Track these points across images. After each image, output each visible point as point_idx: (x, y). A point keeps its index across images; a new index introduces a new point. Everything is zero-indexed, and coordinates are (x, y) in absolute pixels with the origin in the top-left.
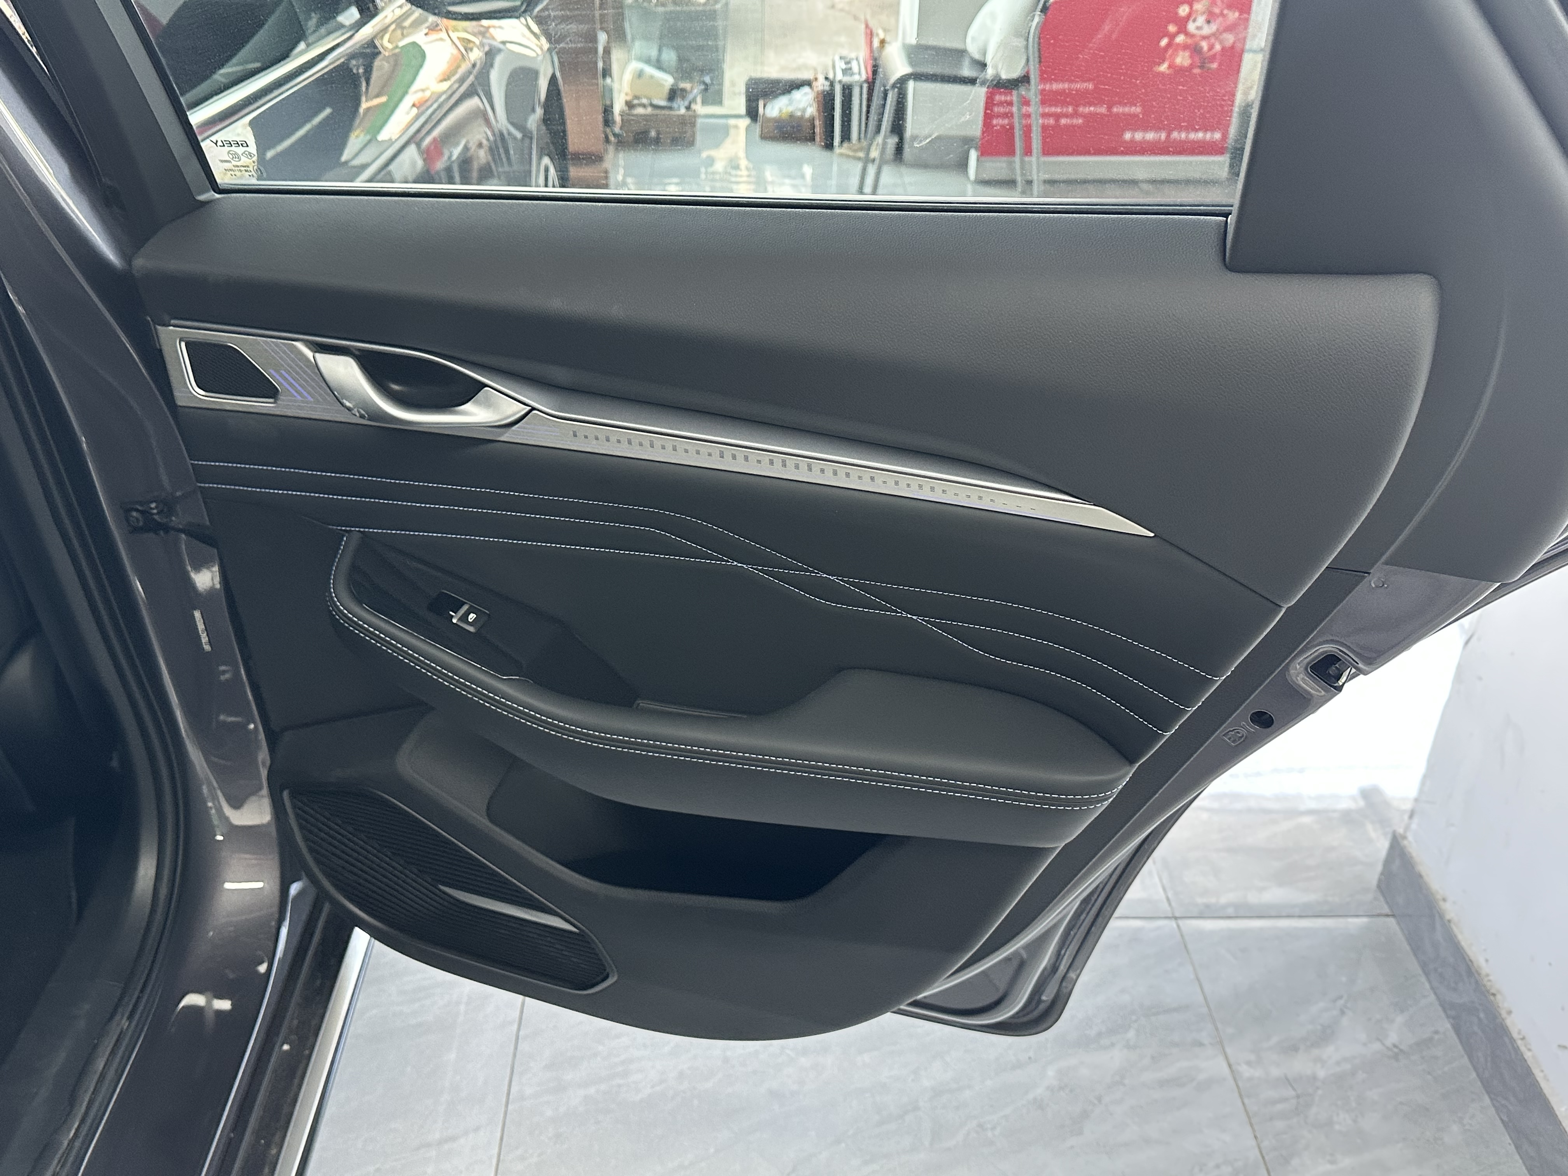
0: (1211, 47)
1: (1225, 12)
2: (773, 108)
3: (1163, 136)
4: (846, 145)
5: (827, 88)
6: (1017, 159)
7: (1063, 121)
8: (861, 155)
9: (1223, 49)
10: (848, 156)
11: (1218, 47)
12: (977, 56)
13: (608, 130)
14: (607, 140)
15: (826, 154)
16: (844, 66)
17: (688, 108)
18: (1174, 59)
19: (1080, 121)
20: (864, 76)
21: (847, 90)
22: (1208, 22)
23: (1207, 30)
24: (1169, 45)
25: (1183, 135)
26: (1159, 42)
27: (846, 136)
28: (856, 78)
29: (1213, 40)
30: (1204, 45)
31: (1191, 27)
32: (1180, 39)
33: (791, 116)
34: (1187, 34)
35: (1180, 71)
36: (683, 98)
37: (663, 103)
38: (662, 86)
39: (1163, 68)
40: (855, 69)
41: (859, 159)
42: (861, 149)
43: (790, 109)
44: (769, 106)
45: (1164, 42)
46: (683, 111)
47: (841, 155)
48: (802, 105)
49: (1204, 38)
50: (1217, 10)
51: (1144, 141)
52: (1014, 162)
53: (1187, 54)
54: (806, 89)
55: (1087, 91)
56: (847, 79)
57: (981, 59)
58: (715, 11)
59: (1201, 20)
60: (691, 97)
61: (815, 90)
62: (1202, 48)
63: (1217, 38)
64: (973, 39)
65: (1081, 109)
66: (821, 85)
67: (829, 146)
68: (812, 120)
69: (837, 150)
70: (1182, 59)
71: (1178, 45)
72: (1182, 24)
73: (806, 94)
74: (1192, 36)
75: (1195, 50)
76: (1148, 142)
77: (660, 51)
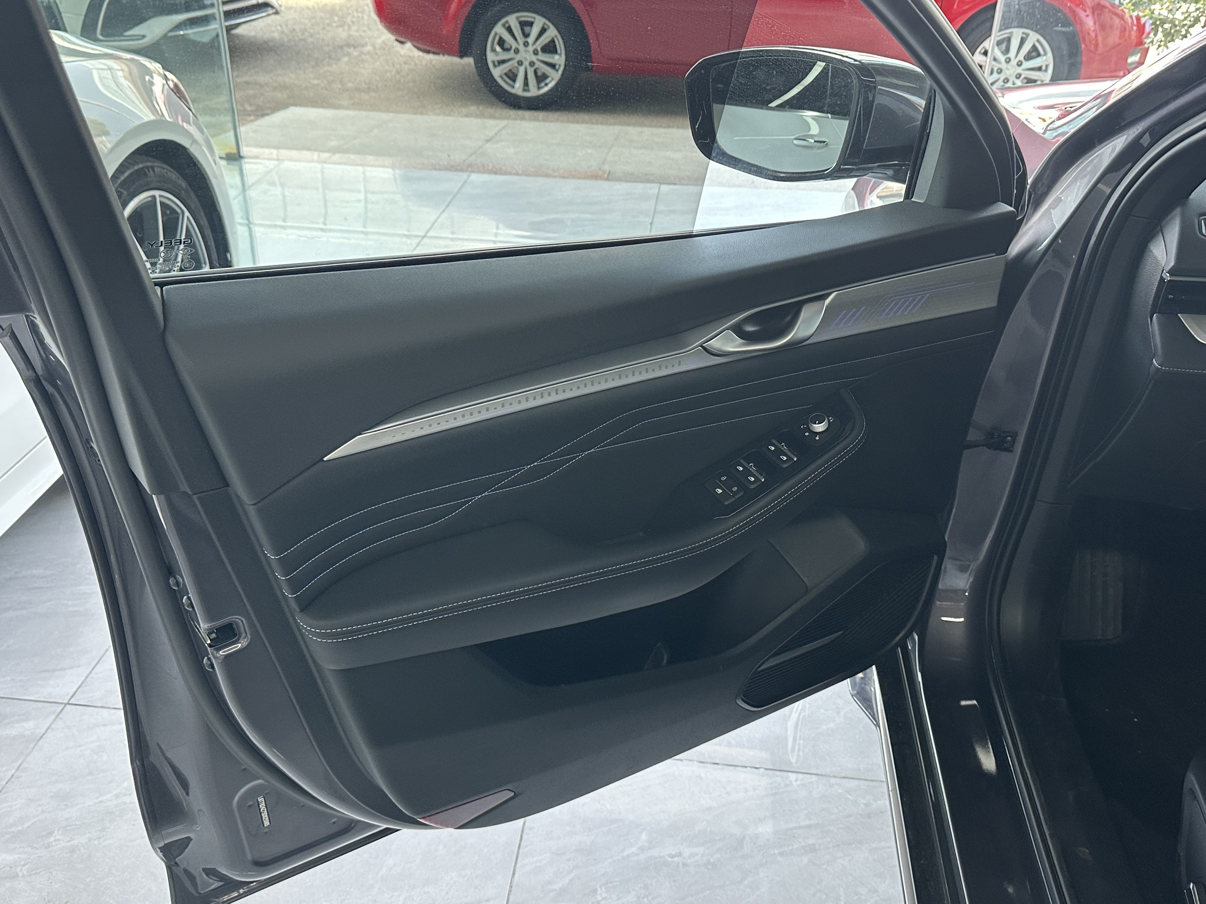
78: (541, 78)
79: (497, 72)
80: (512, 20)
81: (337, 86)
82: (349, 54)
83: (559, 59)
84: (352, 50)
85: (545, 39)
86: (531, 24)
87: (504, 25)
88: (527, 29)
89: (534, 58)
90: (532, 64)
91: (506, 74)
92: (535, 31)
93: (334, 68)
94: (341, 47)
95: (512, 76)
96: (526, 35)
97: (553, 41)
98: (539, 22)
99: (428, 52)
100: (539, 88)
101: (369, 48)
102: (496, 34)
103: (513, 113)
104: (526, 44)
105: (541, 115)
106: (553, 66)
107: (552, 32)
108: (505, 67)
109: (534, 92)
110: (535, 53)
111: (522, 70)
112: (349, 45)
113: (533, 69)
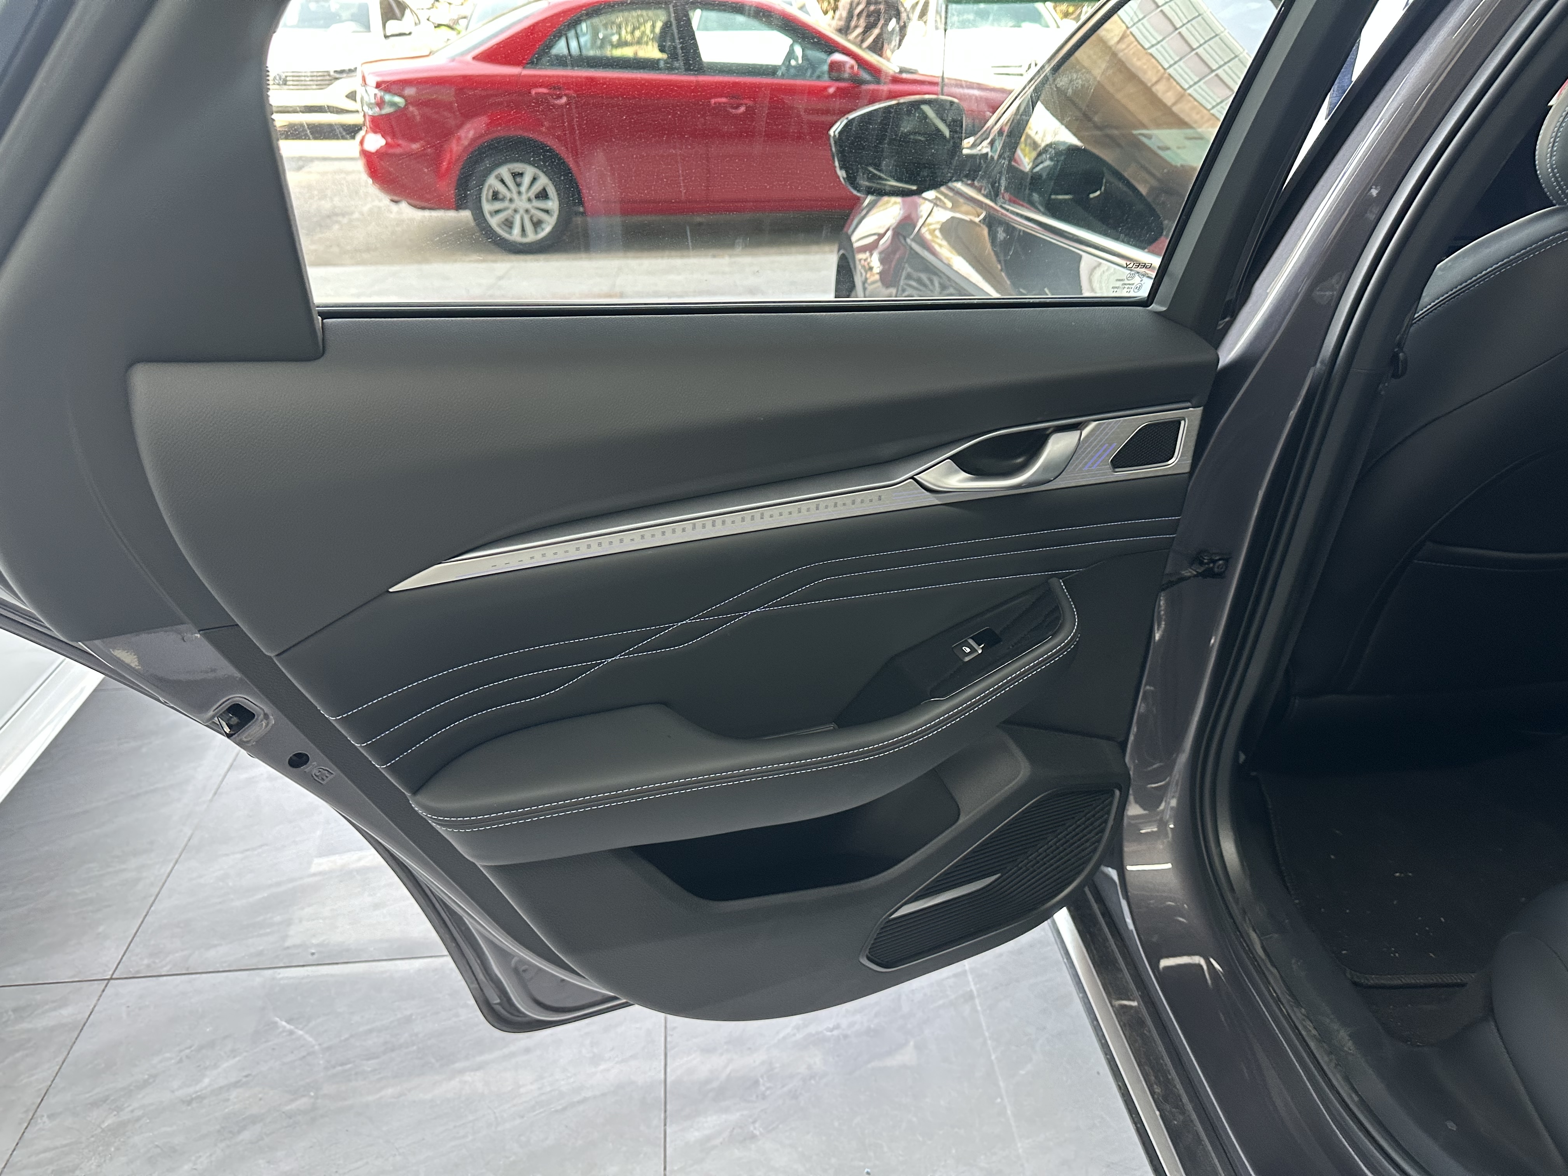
78: (537, 224)
79: (494, 222)
80: (504, 171)
81: (335, 249)
82: (337, 222)
83: (553, 204)
84: (340, 218)
85: (537, 187)
86: (521, 175)
87: (497, 177)
88: (518, 180)
89: (528, 206)
90: (527, 211)
91: (503, 223)
92: (527, 180)
93: (328, 234)
94: (329, 217)
95: (508, 224)
96: (518, 185)
97: (544, 190)
98: (530, 171)
99: (423, 208)
100: (536, 232)
101: (356, 215)
102: (490, 186)
103: (513, 257)
104: (519, 193)
105: (542, 257)
106: (547, 211)
107: (543, 181)
108: (502, 216)
109: (532, 237)
110: (529, 200)
111: (517, 219)
112: (337, 215)
113: (529, 216)
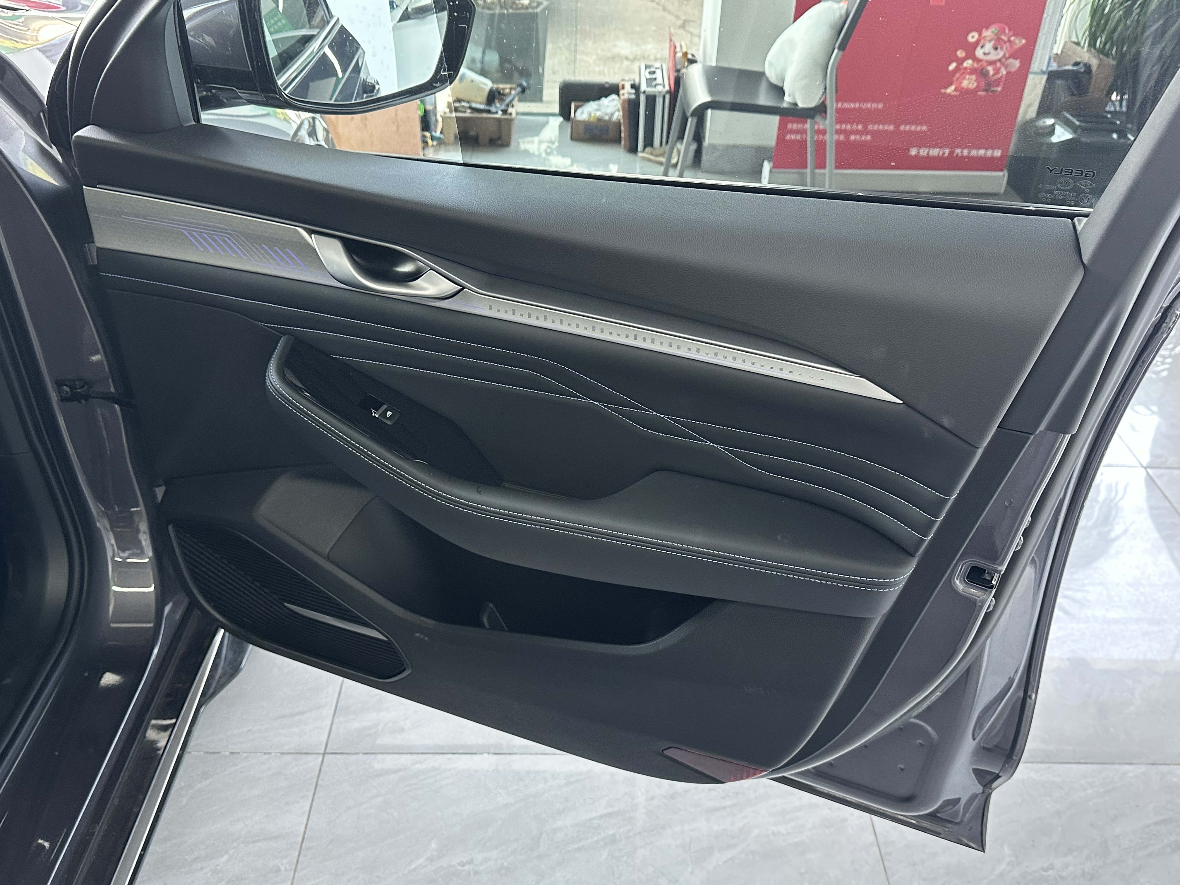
0: (997, 71)
1: (1012, 38)
2: (582, 113)
3: (947, 152)
4: (648, 149)
5: (633, 97)
6: (808, 171)
7: (852, 138)
8: (663, 160)
9: (1008, 73)
10: (649, 160)
11: (1003, 72)
12: (774, 80)
13: (428, 134)
14: (425, 142)
15: (630, 157)
16: (649, 76)
17: (505, 112)
18: (961, 83)
19: (869, 137)
20: (667, 88)
21: (651, 100)
22: (996, 49)
23: (994, 56)
24: (957, 69)
25: (966, 152)
26: (947, 68)
27: (649, 142)
28: (660, 88)
29: (998, 64)
30: (990, 69)
31: (979, 53)
32: (968, 64)
33: (599, 120)
34: (976, 59)
35: (965, 93)
36: (502, 100)
37: (482, 107)
38: (483, 89)
39: (950, 90)
40: (659, 80)
41: (661, 163)
42: (662, 155)
43: (598, 114)
44: (579, 111)
45: (952, 66)
46: (499, 115)
47: (644, 158)
48: (609, 110)
49: (991, 63)
50: (1005, 38)
51: (928, 157)
52: (806, 173)
53: (974, 77)
54: (614, 96)
55: (877, 110)
56: (650, 90)
57: (779, 84)
58: (537, 13)
59: (989, 47)
60: (508, 100)
61: (622, 97)
62: (988, 72)
63: (1003, 64)
64: (771, 64)
65: (870, 127)
66: (627, 93)
67: (633, 149)
68: (619, 124)
69: (640, 154)
70: (969, 82)
71: (966, 68)
72: (971, 49)
73: (613, 100)
74: (978, 61)
75: (981, 73)
76: (933, 158)
77: (484, 53)
